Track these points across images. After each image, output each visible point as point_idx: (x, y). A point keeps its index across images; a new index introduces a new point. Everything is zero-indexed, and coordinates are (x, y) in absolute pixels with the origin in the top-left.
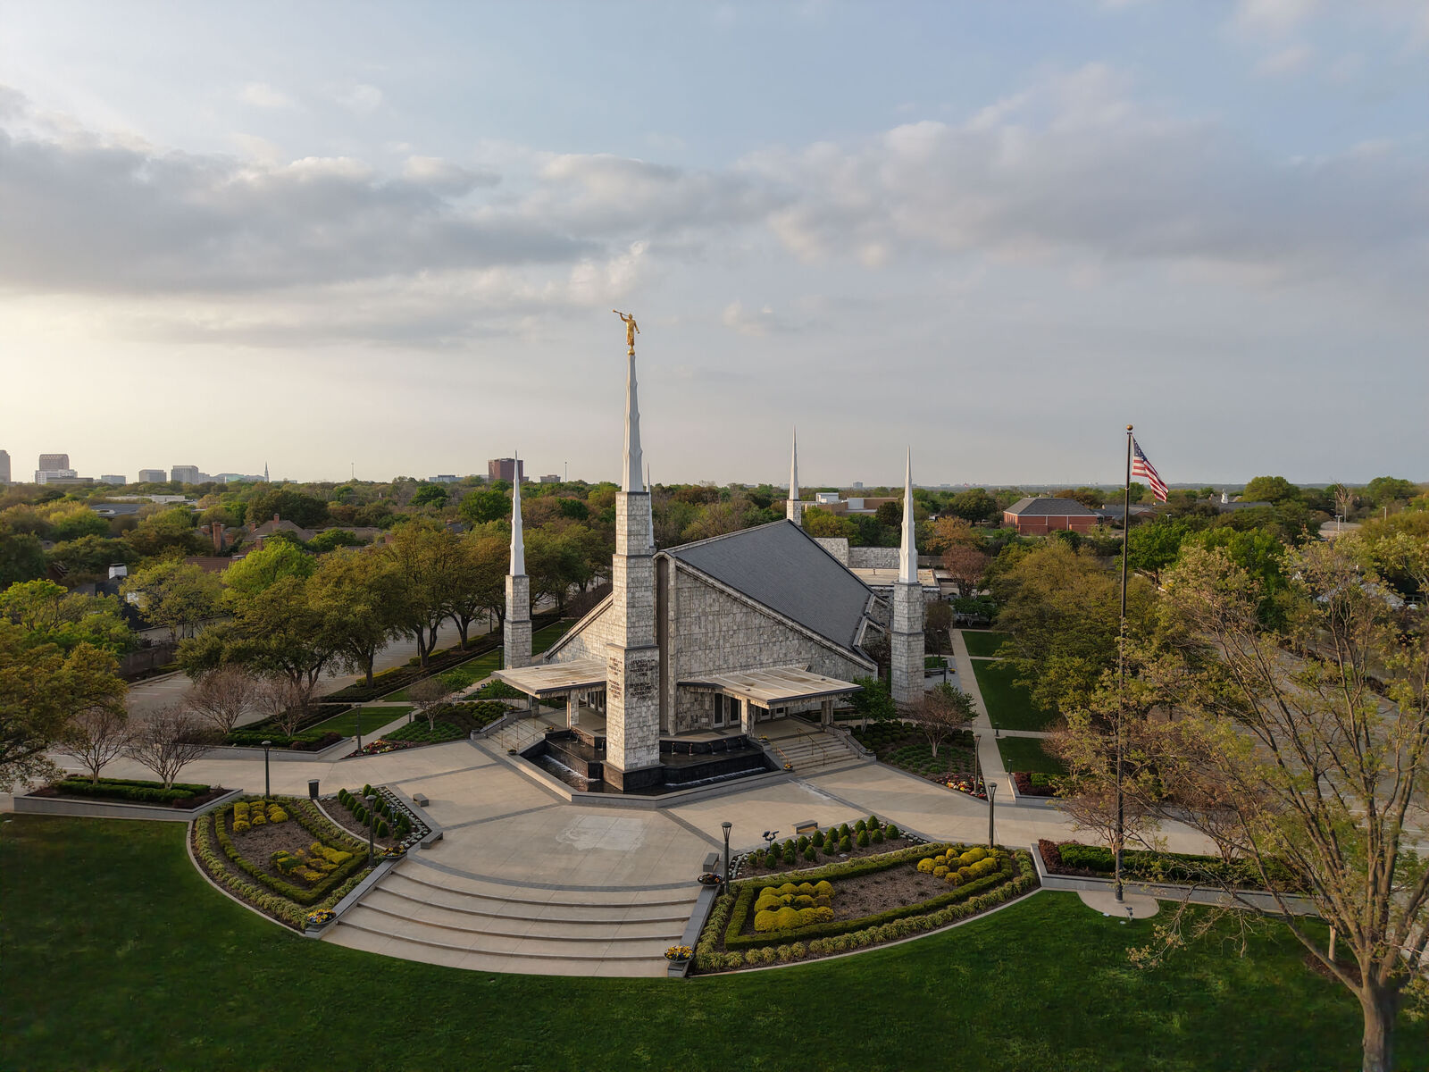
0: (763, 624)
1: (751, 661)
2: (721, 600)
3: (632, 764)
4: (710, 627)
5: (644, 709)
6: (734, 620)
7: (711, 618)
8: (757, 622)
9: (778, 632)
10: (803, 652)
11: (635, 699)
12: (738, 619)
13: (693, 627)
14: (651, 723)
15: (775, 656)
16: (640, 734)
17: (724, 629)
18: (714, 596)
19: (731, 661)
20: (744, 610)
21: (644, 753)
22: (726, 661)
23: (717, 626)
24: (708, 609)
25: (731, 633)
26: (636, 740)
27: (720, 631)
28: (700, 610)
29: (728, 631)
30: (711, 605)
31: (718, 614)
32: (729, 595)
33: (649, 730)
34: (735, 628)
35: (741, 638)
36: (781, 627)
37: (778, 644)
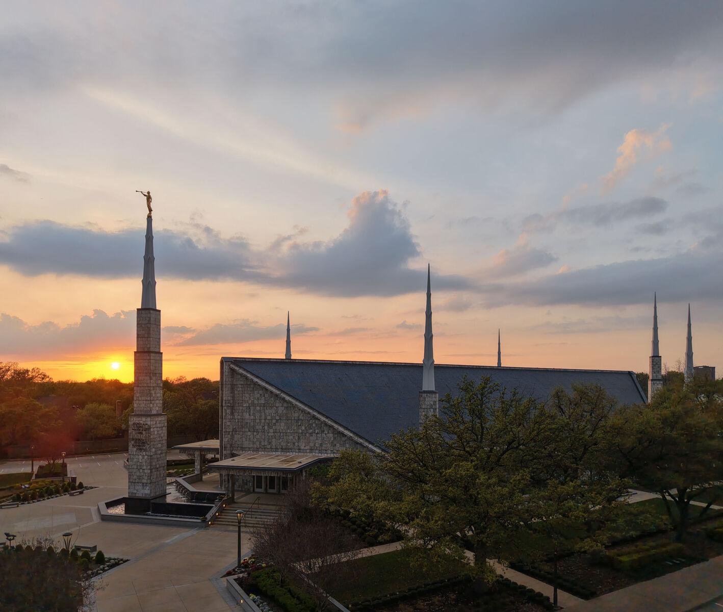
1: (290, 445)
2: (266, 396)
4: (257, 415)
5: (140, 457)
6: (277, 412)
8: (296, 415)
9: (314, 425)
10: (338, 445)
11: (135, 449)
12: (280, 411)
13: (245, 414)
14: (145, 467)
15: (312, 445)
16: (138, 474)
17: (269, 418)
18: (260, 392)
19: (274, 443)
20: (285, 405)
23: (263, 414)
24: (256, 402)
27: (265, 419)
28: (250, 402)
30: (258, 399)
31: (264, 406)
34: (278, 418)
35: (282, 426)
36: (317, 422)
37: (314, 434)
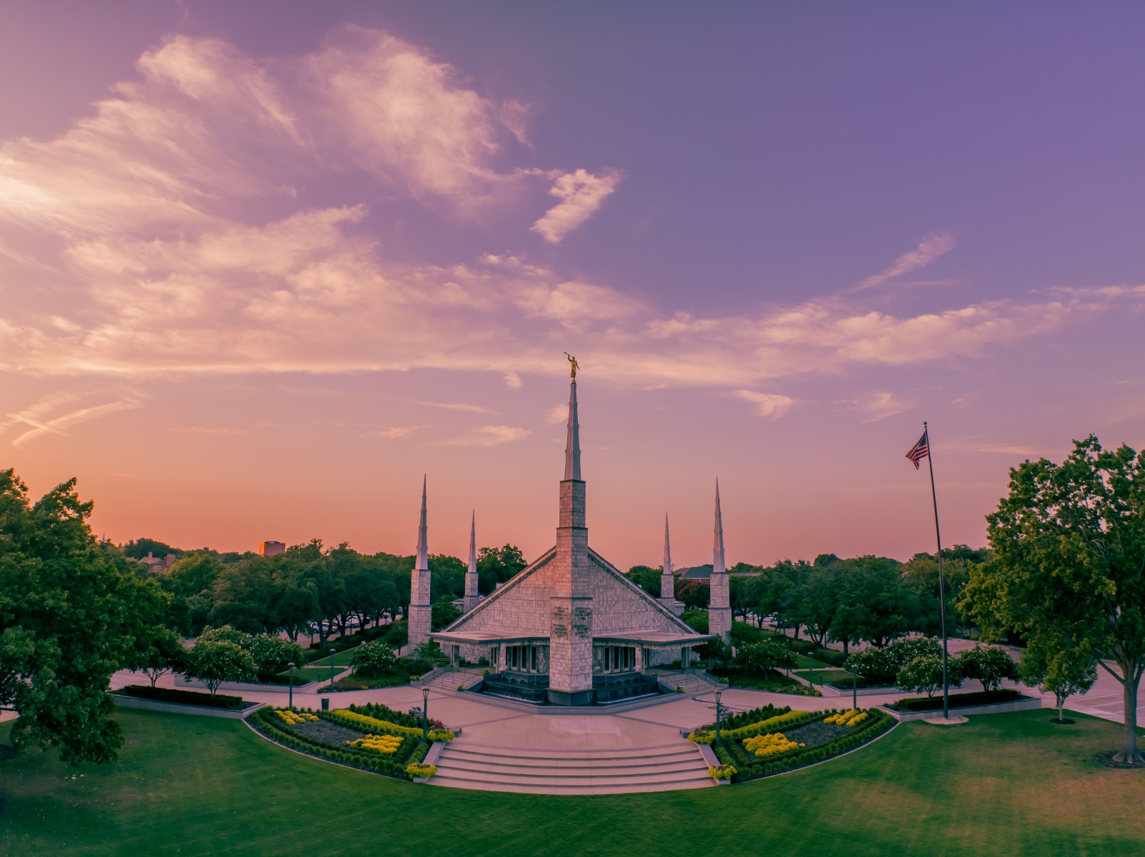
0: (633, 598)
1: (626, 625)
2: (608, 578)
3: (575, 687)
4: (601, 597)
5: (583, 645)
6: (615, 594)
7: (601, 590)
8: (629, 596)
9: (641, 604)
10: (657, 621)
11: (578, 637)
12: (618, 593)
14: (587, 656)
15: (640, 623)
16: (581, 665)
17: (610, 599)
18: (603, 574)
20: (622, 586)
21: (583, 679)
22: (610, 624)
23: (605, 596)
24: (600, 584)
25: (614, 603)
26: (578, 669)
27: (607, 601)
28: (595, 584)
29: (612, 601)
30: (601, 581)
32: (613, 574)
33: (586, 662)
34: (616, 599)
35: (619, 607)
36: (644, 601)
37: (641, 613)
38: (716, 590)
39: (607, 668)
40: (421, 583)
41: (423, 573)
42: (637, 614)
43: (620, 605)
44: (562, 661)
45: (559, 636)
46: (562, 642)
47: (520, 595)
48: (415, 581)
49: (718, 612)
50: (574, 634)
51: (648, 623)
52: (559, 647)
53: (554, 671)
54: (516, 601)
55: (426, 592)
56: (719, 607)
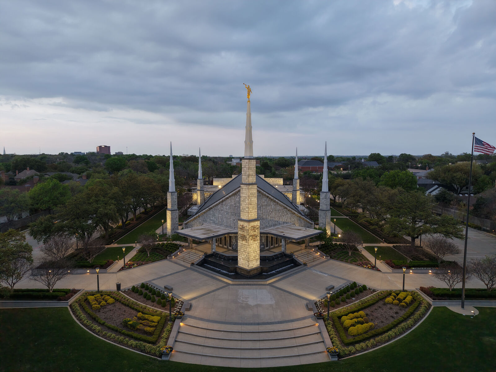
0: (280, 209)
1: (276, 223)
3: (251, 267)
5: (255, 245)
6: (271, 208)
7: (264, 207)
8: (278, 208)
9: (284, 211)
10: (292, 219)
11: (252, 241)
12: (273, 207)
15: (284, 221)
16: (254, 255)
17: (268, 211)
18: (265, 199)
21: (255, 262)
22: (269, 223)
23: (266, 210)
25: (270, 212)
29: (269, 212)
30: (264, 202)
31: (266, 205)
32: (270, 198)
34: (272, 211)
36: (286, 210)
37: (285, 216)
38: (323, 201)
39: (267, 246)
40: (172, 199)
41: (173, 194)
42: (282, 216)
43: (273, 213)
44: (244, 253)
45: (243, 240)
46: (244, 243)
47: (223, 208)
48: (169, 198)
49: (324, 212)
50: (250, 240)
51: (288, 220)
52: (242, 246)
53: (240, 258)
54: (221, 211)
55: (175, 203)
56: (325, 209)
